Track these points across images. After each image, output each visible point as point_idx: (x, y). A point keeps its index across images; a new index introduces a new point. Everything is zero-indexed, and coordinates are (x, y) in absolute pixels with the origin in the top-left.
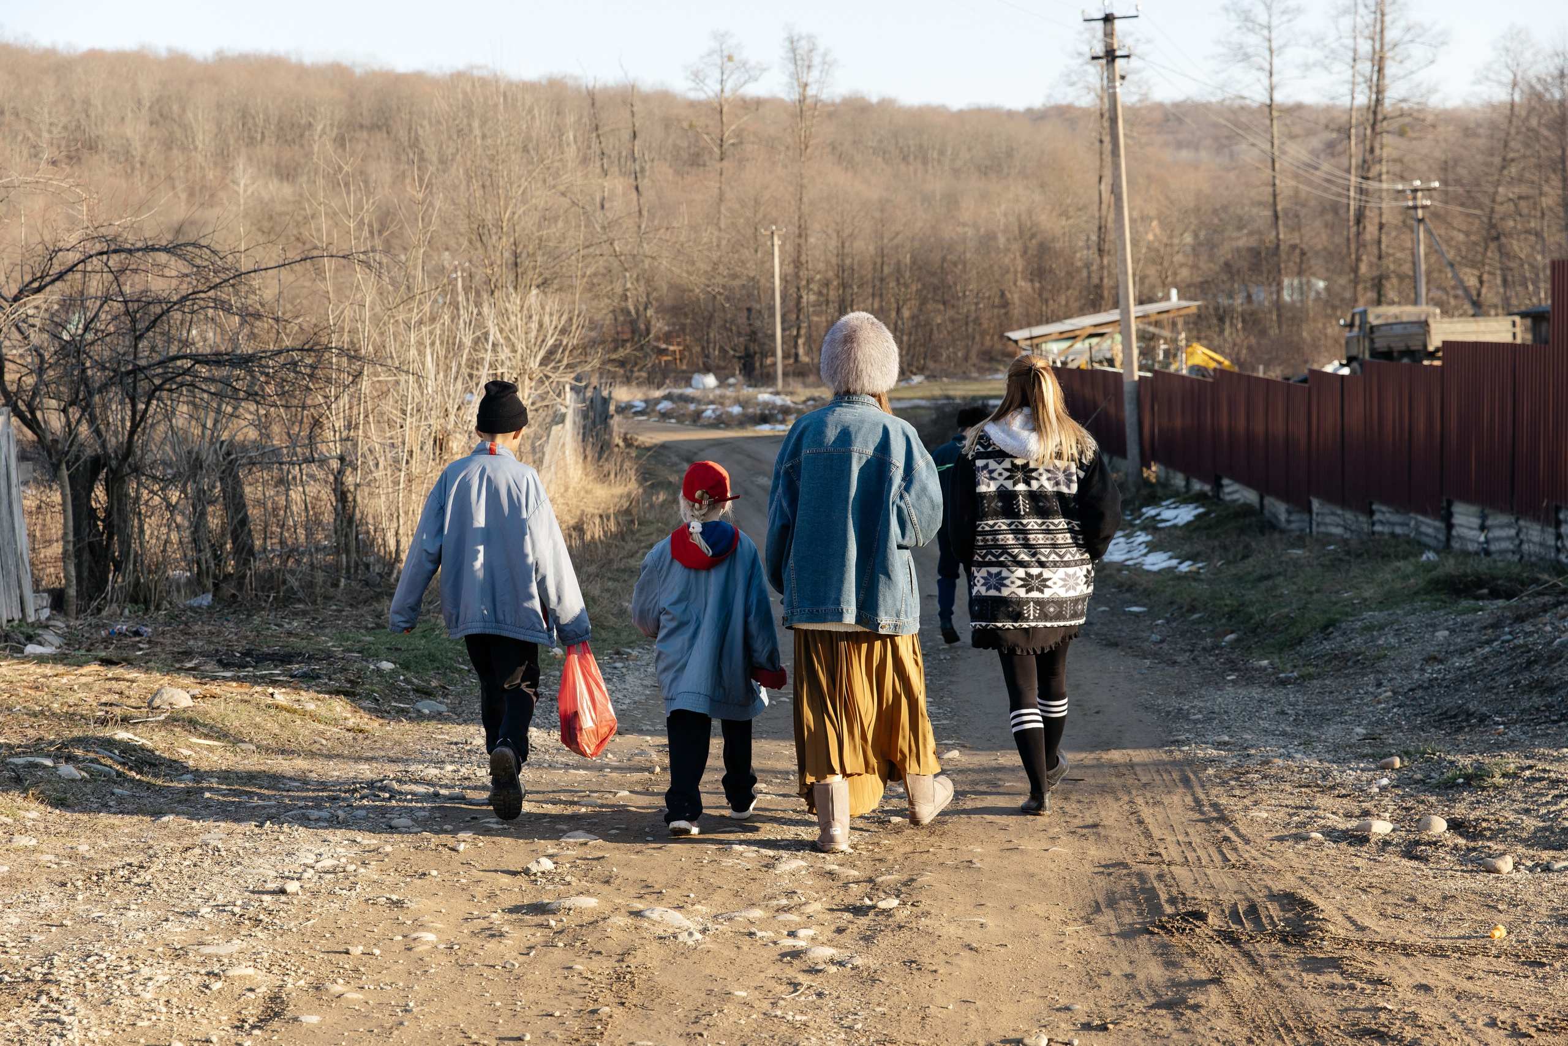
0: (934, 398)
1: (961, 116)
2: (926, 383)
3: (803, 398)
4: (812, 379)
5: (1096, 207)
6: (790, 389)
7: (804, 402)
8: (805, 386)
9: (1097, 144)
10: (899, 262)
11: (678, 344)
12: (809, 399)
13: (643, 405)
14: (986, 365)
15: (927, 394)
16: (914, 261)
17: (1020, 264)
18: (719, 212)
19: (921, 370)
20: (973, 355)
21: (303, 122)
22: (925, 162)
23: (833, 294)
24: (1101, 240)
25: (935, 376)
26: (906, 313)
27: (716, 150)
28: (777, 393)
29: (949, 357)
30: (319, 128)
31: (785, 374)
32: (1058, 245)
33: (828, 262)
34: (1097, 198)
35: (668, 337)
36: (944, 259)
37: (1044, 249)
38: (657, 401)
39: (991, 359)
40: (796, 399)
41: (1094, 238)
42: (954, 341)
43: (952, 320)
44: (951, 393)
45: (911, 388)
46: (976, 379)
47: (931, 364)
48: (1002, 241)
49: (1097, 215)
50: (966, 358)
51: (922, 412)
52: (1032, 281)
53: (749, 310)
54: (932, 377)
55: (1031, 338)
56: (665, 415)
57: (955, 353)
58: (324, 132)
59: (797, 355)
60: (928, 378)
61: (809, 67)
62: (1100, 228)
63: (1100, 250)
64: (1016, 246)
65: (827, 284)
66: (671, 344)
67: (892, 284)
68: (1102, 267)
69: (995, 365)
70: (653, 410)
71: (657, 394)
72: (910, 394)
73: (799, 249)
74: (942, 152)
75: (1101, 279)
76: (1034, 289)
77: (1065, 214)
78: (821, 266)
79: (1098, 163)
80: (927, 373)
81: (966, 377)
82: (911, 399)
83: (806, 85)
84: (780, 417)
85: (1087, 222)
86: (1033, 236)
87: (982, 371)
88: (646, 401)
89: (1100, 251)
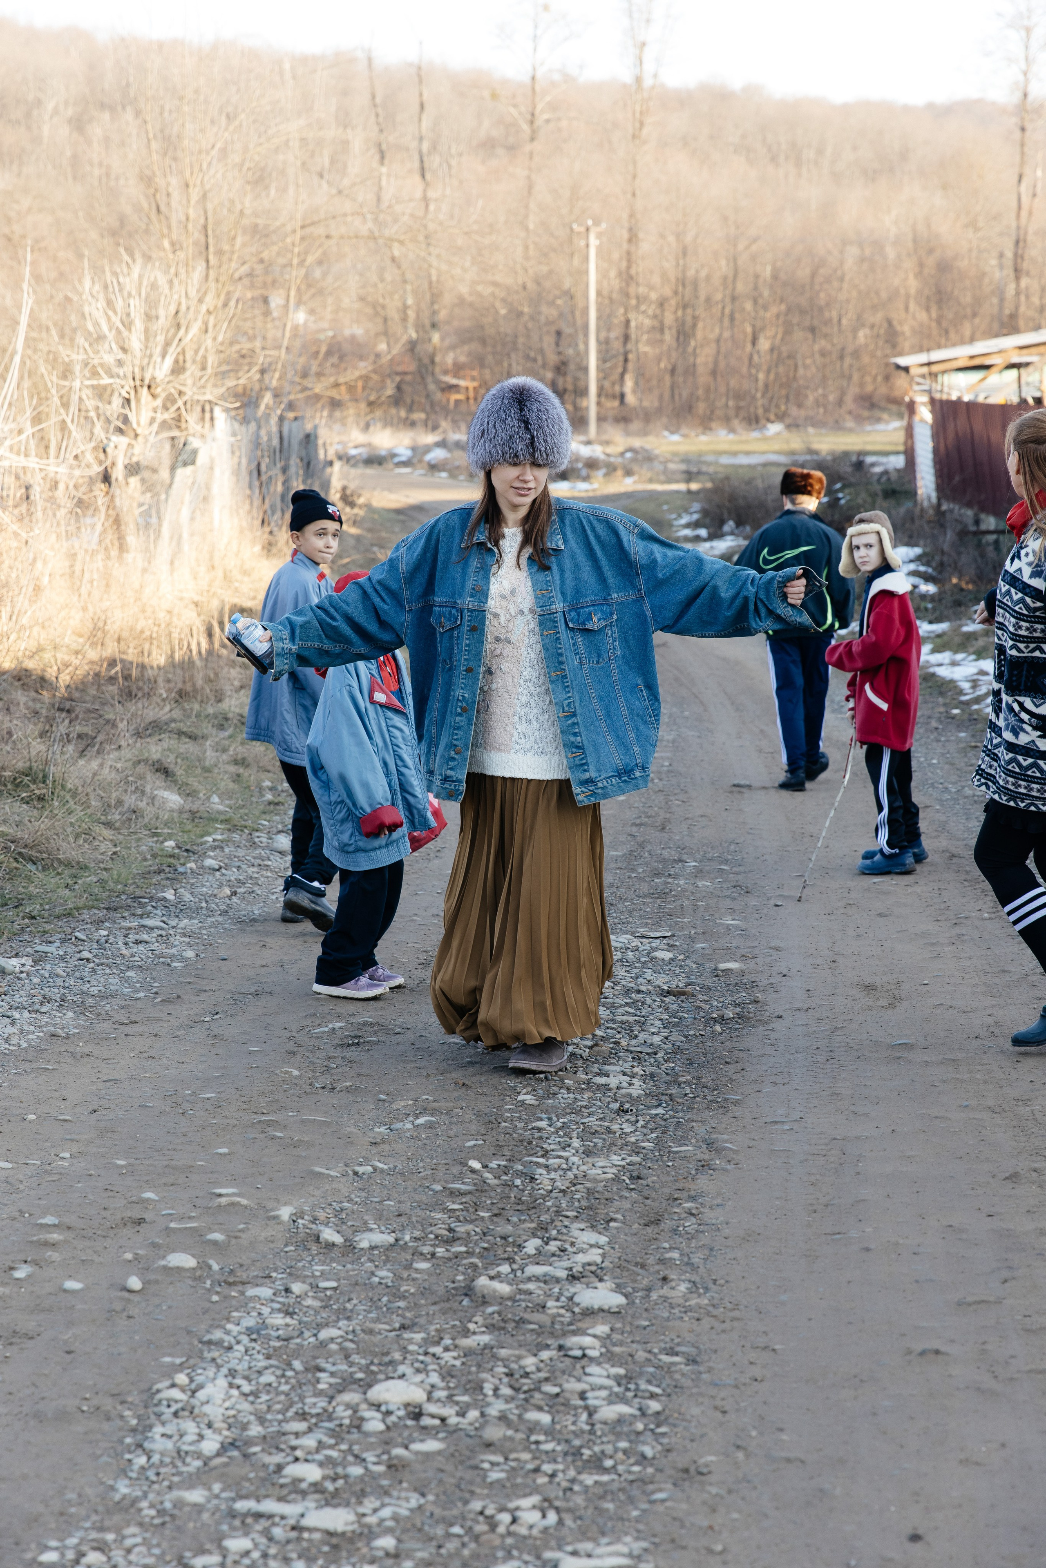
0: (792, 453)
1: (846, 110)
2: (786, 434)
3: (620, 449)
4: (636, 425)
5: (1013, 215)
6: (605, 437)
7: (622, 454)
8: (628, 434)
9: (1018, 134)
10: (757, 277)
11: (473, 379)
12: (627, 451)
13: (409, 453)
14: (866, 413)
15: (785, 447)
16: (775, 277)
17: (913, 284)
18: (527, 207)
19: (780, 418)
20: (849, 399)
21: (31, 97)
22: (799, 163)
23: (669, 318)
24: (1018, 257)
25: (797, 426)
26: (764, 344)
27: (525, 127)
28: (588, 443)
29: (817, 401)
30: (50, 106)
31: (601, 419)
32: (963, 264)
33: (664, 276)
34: (1014, 204)
35: (458, 369)
36: (813, 275)
37: (944, 267)
38: (428, 449)
39: (873, 406)
40: (610, 450)
41: (1009, 254)
42: (824, 378)
43: (823, 354)
44: (816, 446)
45: (765, 439)
46: (851, 430)
47: (794, 411)
48: (891, 253)
49: (1014, 224)
50: (840, 403)
51: (774, 470)
52: (928, 309)
53: (559, 333)
54: (793, 426)
55: (929, 364)
56: (434, 467)
57: (825, 396)
58: (56, 111)
59: (622, 396)
60: (788, 427)
61: (648, 21)
62: (1017, 242)
63: (1016, 270)
64: (909, 264)
65: (661, 304)
66: (463, 378)
67: (749, 306)
68: (1018, 293)
69: (877, 413)
70: (421, 461)
71: (430, 439)
72: (763, 447)
73: (629, 257)
74: (820, 152)
75: (1017, 308)
76: (930, 318)
77: (973, 225)
78: (656, 279)
79: (1018, 158)
80: (788, 421)
81: (838, 427)
82: (764, 453)
83: (643, 44)
84: (584, 472)
85: (1001, 234)
86: (931, 251)
87: (859, 419)
88: (414, 449)
89: (1018, 272)
